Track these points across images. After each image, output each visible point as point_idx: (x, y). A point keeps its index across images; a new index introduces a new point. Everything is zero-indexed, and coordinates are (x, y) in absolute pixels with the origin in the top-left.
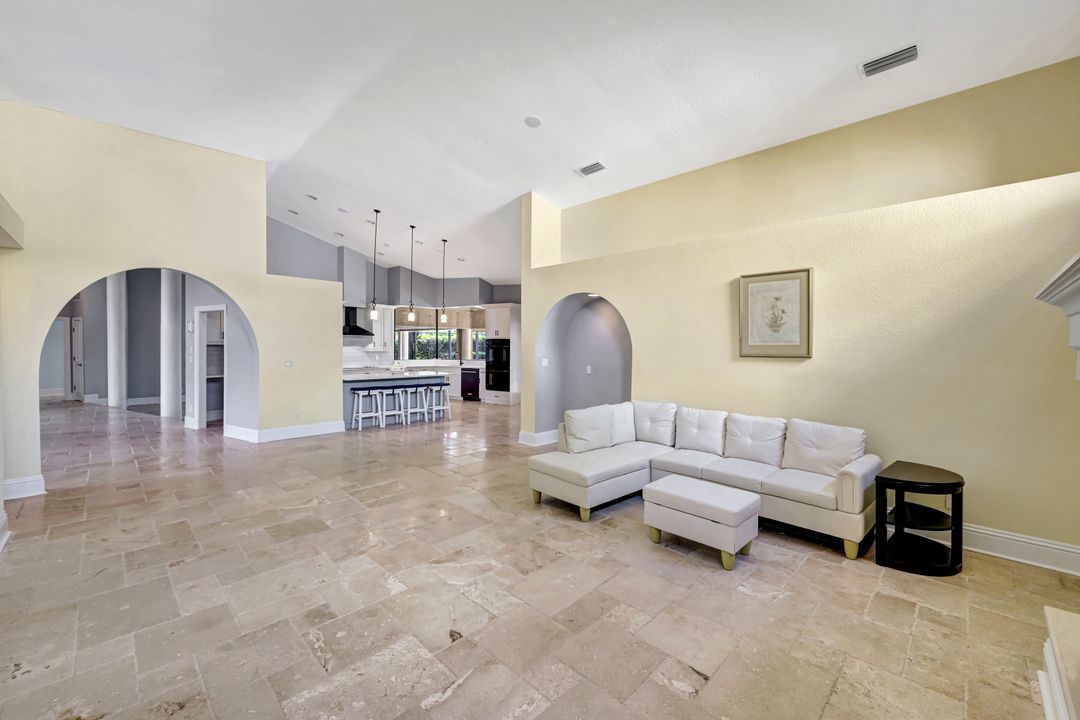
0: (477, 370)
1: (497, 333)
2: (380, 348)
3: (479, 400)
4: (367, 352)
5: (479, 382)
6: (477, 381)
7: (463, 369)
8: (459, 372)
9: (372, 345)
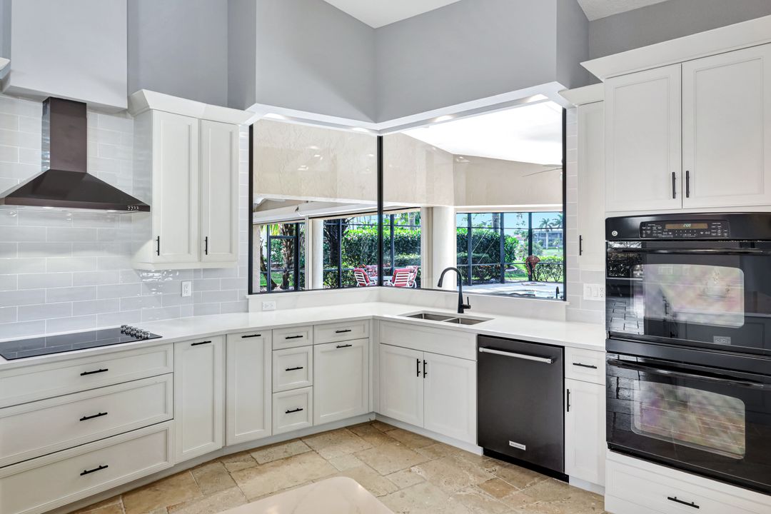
0: (556, 353)
1: (679, 183)
3: (565, 477)
7: (483, 340)
8: (469, 352)
9: (151, 245)
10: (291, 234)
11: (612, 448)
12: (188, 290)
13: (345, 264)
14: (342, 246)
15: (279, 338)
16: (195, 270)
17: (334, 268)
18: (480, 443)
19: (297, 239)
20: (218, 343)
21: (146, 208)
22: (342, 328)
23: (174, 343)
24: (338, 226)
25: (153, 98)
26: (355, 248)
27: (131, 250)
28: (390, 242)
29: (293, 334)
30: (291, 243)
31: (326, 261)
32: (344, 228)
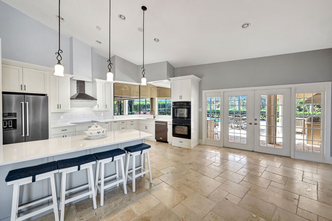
0: (166, 123)
1: (181, 97)
2: (102, 108)
3: (168, 142)
4: (94, 111)
5: (167, 131)
6: (166, 130)
7: (156, 122)
8: (154, 124)
9: (97, 106)
10: (119, 103)
11: (173, 136)
12: (102, 115)
13: (133, 111)
14: (133, 107)
15: (120, 123)
16: (104, 111)
17: (131, 112)
18: (155, 139)
19: (121, 105)
20: (109, 123)
21: (96, 100)
22: (132, 121)
23: (102, 123)
24: (132, 101)
25: (97, 80)
26: (136, 107)
27: (92, 107)
28: (145, 105)
29: (123, 122)
30: (119, 106)
31: (128, 110)
32: (133, 102)
